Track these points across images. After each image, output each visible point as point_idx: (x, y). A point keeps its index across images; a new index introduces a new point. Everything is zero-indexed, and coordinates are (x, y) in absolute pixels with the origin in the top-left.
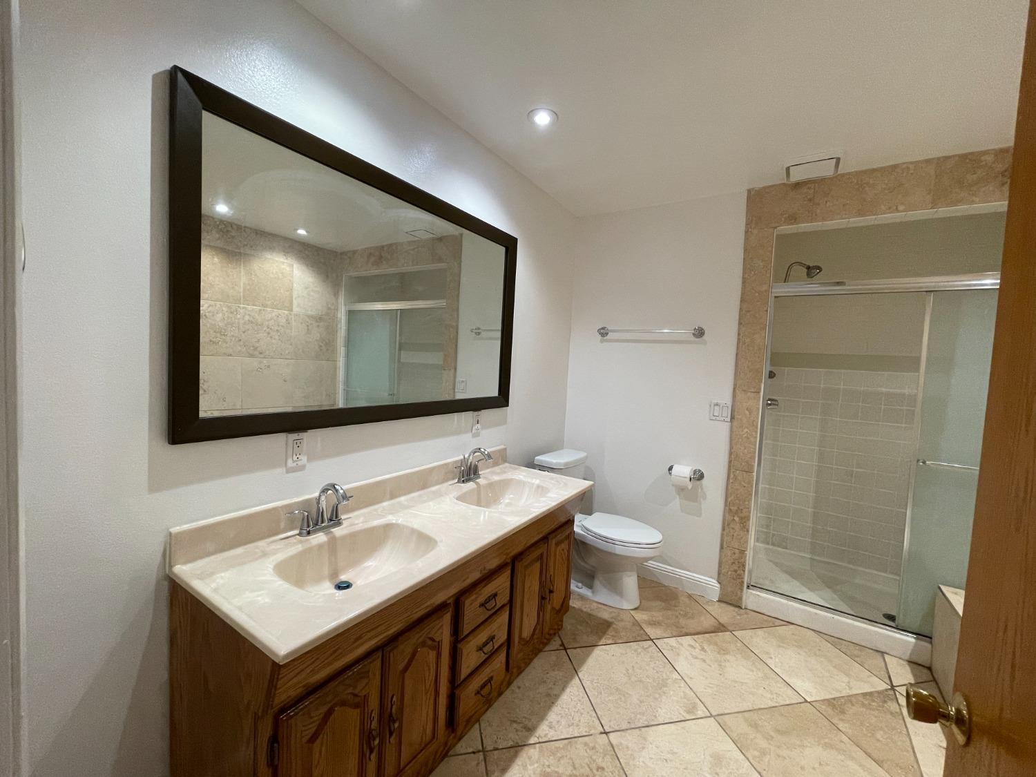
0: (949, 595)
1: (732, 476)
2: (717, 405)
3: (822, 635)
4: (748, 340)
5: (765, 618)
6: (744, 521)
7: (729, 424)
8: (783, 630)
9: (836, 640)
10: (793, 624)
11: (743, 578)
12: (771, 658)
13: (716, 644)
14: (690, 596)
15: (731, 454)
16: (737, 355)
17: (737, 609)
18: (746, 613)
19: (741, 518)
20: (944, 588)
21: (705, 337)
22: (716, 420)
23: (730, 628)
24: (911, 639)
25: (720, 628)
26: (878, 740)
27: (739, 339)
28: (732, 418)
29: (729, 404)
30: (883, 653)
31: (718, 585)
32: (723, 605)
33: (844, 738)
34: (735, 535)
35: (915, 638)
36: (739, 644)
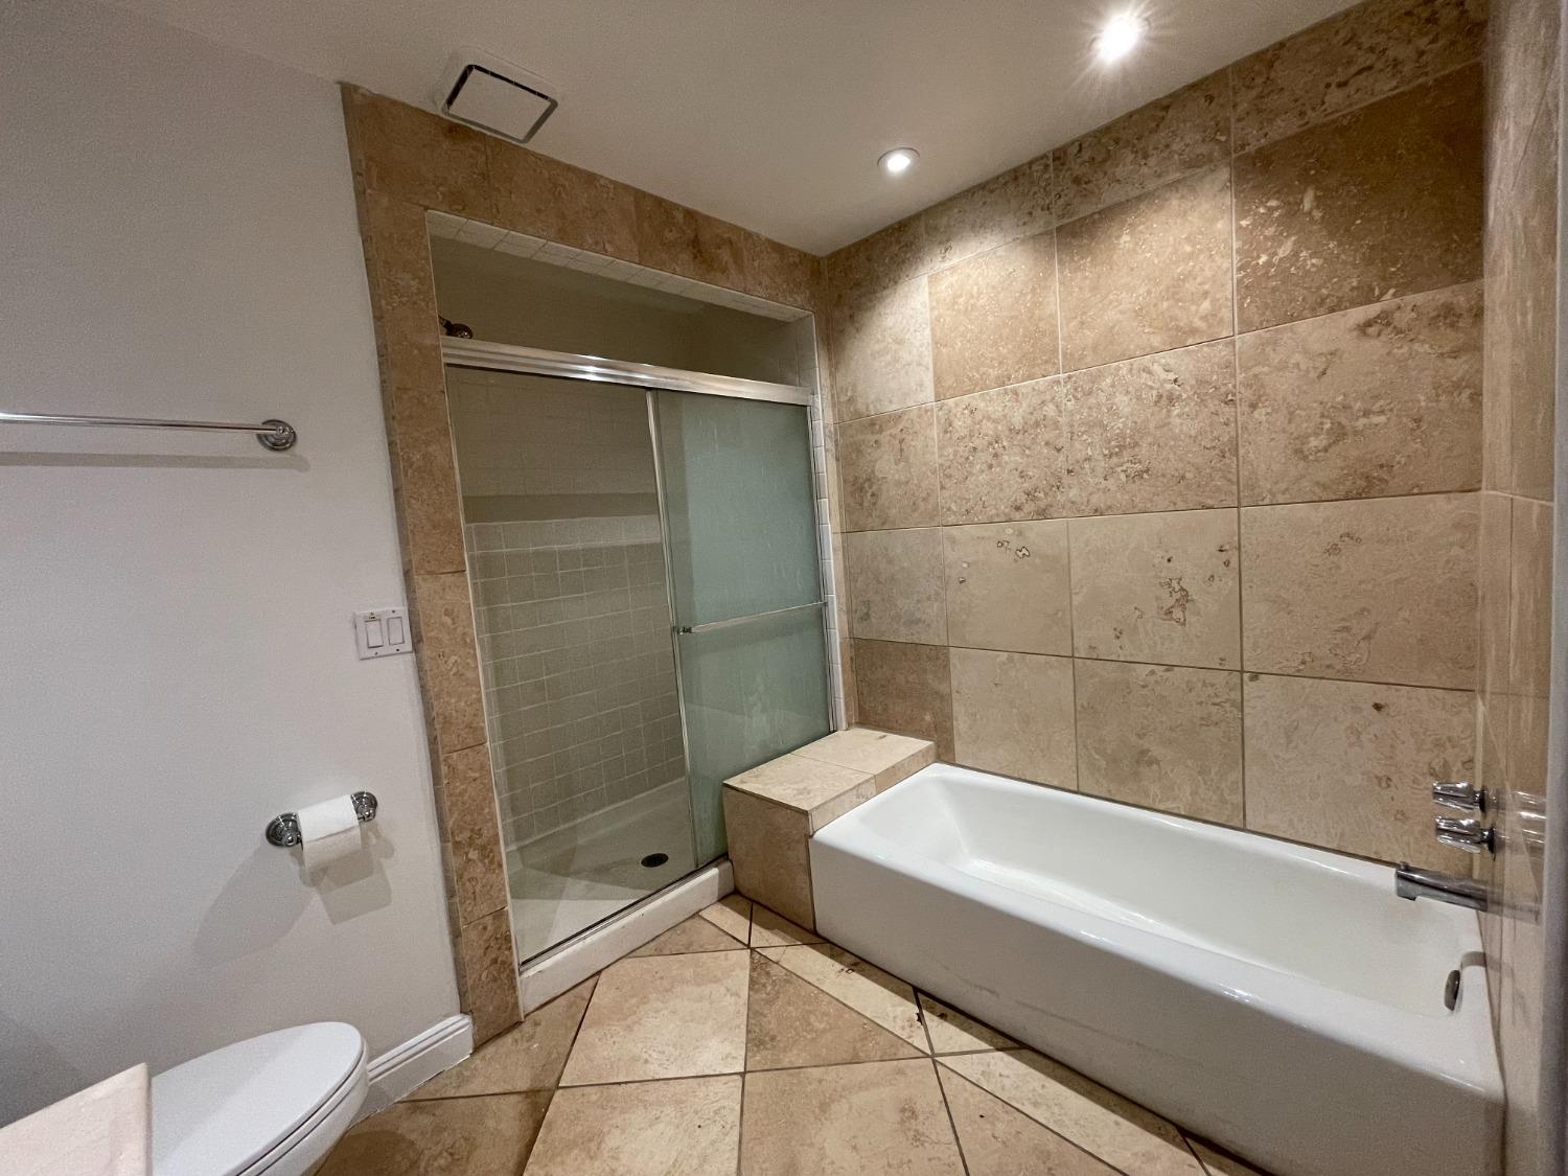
0: (745, 787)
1: (444, 769)
2: (373, 618)
3: (638, 953)
4: (416, 457)
5: (562, 1001)
6: (488, 852)
7: (410, 658)
8: (604, 995)
9: (652, 944)
10: (599, 973)
11: (511, 964)
12: (646, 1061)
13: (570, 1146)
14: (415, 1104)
15: (429, 721)
16: (397, 491)
17: (516, 1034)
18: (536, 1024)
19: (483, 848)
20: (731, 782)
21: (298, 449)
22: (377, 656)
23: (549, 1082)
24: (713, 872)
25: (537, 1102)
26: (824, 1031)
27: (392, 453)
28: (417, 640)
29: (402, 610)
30: (696, 915)
31: (467, 1020)
32: (490, 1050)
33: (816, 1072)
34: (478, 888)
35: (716, 866)
36: (594, 1095)
